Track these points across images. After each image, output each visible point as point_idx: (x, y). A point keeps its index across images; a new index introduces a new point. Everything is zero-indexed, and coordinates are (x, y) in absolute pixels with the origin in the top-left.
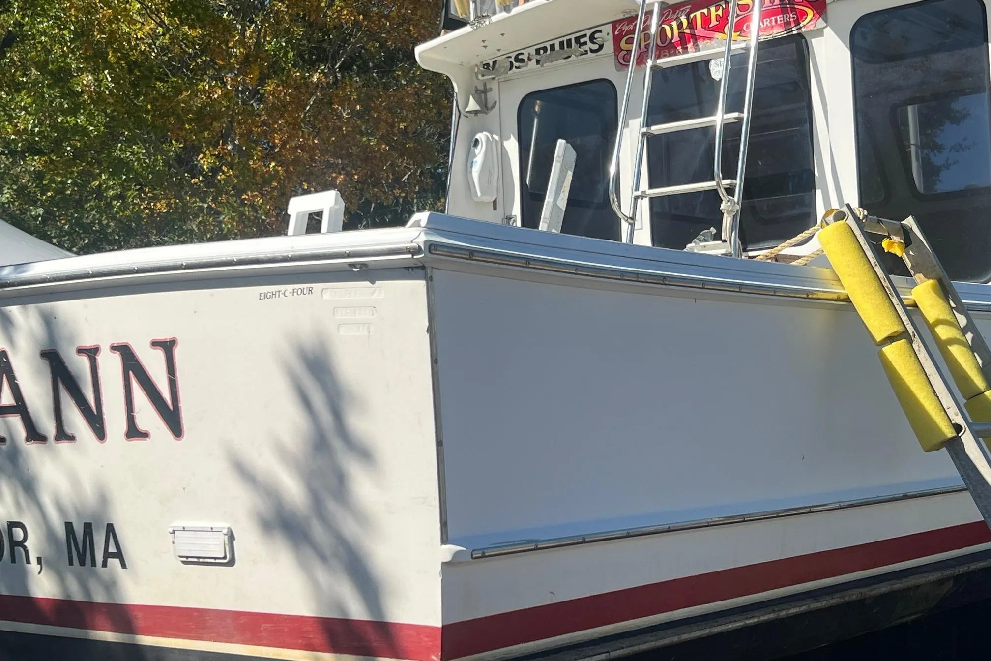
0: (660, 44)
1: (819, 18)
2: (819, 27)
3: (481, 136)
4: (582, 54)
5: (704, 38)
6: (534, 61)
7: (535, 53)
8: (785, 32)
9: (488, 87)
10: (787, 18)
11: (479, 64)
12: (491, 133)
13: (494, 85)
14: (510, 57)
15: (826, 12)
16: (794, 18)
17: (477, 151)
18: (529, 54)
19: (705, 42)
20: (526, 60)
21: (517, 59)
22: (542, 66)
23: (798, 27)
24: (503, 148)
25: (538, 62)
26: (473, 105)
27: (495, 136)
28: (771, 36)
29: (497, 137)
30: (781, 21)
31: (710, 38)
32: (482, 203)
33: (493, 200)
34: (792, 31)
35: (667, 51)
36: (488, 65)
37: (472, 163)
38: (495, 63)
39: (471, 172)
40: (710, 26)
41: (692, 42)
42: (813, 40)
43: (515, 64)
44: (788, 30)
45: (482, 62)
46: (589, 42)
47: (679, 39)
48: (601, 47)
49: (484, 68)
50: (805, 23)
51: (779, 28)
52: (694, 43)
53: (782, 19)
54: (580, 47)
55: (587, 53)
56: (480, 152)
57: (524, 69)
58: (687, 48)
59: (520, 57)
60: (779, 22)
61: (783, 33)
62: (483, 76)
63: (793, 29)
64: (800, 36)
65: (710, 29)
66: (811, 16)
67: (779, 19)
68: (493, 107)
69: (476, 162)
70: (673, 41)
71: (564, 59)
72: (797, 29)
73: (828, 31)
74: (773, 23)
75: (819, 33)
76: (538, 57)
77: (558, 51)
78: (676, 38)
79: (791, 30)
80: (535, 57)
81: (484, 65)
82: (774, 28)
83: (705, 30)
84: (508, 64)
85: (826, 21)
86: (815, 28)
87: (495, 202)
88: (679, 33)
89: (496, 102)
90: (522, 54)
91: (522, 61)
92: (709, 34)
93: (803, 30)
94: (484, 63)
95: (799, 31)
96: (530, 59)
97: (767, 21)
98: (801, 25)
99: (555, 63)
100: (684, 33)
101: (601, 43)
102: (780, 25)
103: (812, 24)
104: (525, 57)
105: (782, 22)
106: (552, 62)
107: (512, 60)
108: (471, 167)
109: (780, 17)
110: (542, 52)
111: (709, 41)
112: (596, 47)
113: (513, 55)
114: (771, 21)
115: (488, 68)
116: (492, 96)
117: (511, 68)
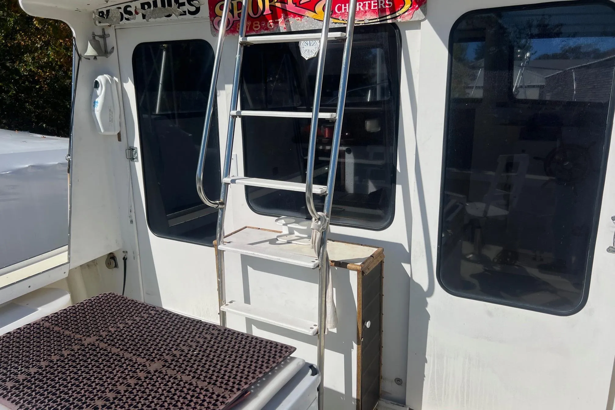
0: (251, 14)
1: (417, 9)
2: (417, 19)
3: (101, 79)
4: (181, 15)
5: (295, 15)
6: (140, 16)
7: (140, 7)
8: (379, 20)
9: (106, 33)
10: (382, 5)
11: (95, 11)
12: (112, 75)
13: (110, 31)
14: (120, 8)
15: (426, 3)
16: (389, 5)
17: (98, 91)
18: (136, 7)
19: (296, 18)
20: (134, 13)
21: (126, 12)
22: (148, 21)
23: (394, 16)
24: (123, 89)
25: (144, 17)
26: (90, 51)
27: (115, 78)
28: (363, 22)
29: (117, 79)
30: (374, 6)
31: (301, 16)
32: (106, 137)
33: (116, 133)
34: (387, 20)
35: (259, 23)
36: (102, 12)
37: (95, 102)
38: (108, 11)
39: (94, 111)
40: (301, 3)
41: (282, 16)
42: (407, 32)
43: (126, 16)
44: (382, 18)
45: (98, 10)
46: (186, 3)
47: (270, 12)
48: (198, 10)
49: (99, 16)
50: (401, 12)
51: (372, 14)
52: (285, 19)
53: (376, 4)
54: (179, 8)
55: (186, 14)
56: (101, 92)
57: (132, 21)
58: (278, 22)
59: (129, 9)
60: (372, 8)
61: (376, 20)
62: (100, 22)
63: (388, 17)
64: (394, 26)
65: (300, 6)
66: (409, 5)
67: (373, 4)
68: (112, 52)
69: (97, 102)
70: (265, 14)
71: (166, 16)
72: (391, 18)
73: (426, 25)
74: (367, 8)
75: (416, 25)
76: (144, 12)
77: (160, 9)
78: (267, 11)
79: (385, 18)
80: (141, 12)
81: (100, 12)
82: (367, 13)
83: (296, 6)
84: (119, 15)
85: (425, 12)
86: (411, 20)
87: (119, 135)
88: (270, 5)
89: (113, 48)
90: (130, 6)
91: (130, 13)
92: (300, 11)
93: (399, 20)
94: (100, 10)
95: (394, 21)
96: (137, 13)
97: (360, 4)
98: (397, 14)
99: (158, 19)
100: (275, 6)
101: (198, 6)
102: (374, 11)
103: (409, 14)
104: (132, 10)
105: (376, 8)
106: (155, 18)
107: (122, 11)
108: (94, 106)
109: (374, 3)
110: (146, 7)
111: (299, 18)
112: (193, 9)
113: (123, 6)
114: (364, 5)
115: (102, 16)
116: (111, 42)
117: (122, 20)
